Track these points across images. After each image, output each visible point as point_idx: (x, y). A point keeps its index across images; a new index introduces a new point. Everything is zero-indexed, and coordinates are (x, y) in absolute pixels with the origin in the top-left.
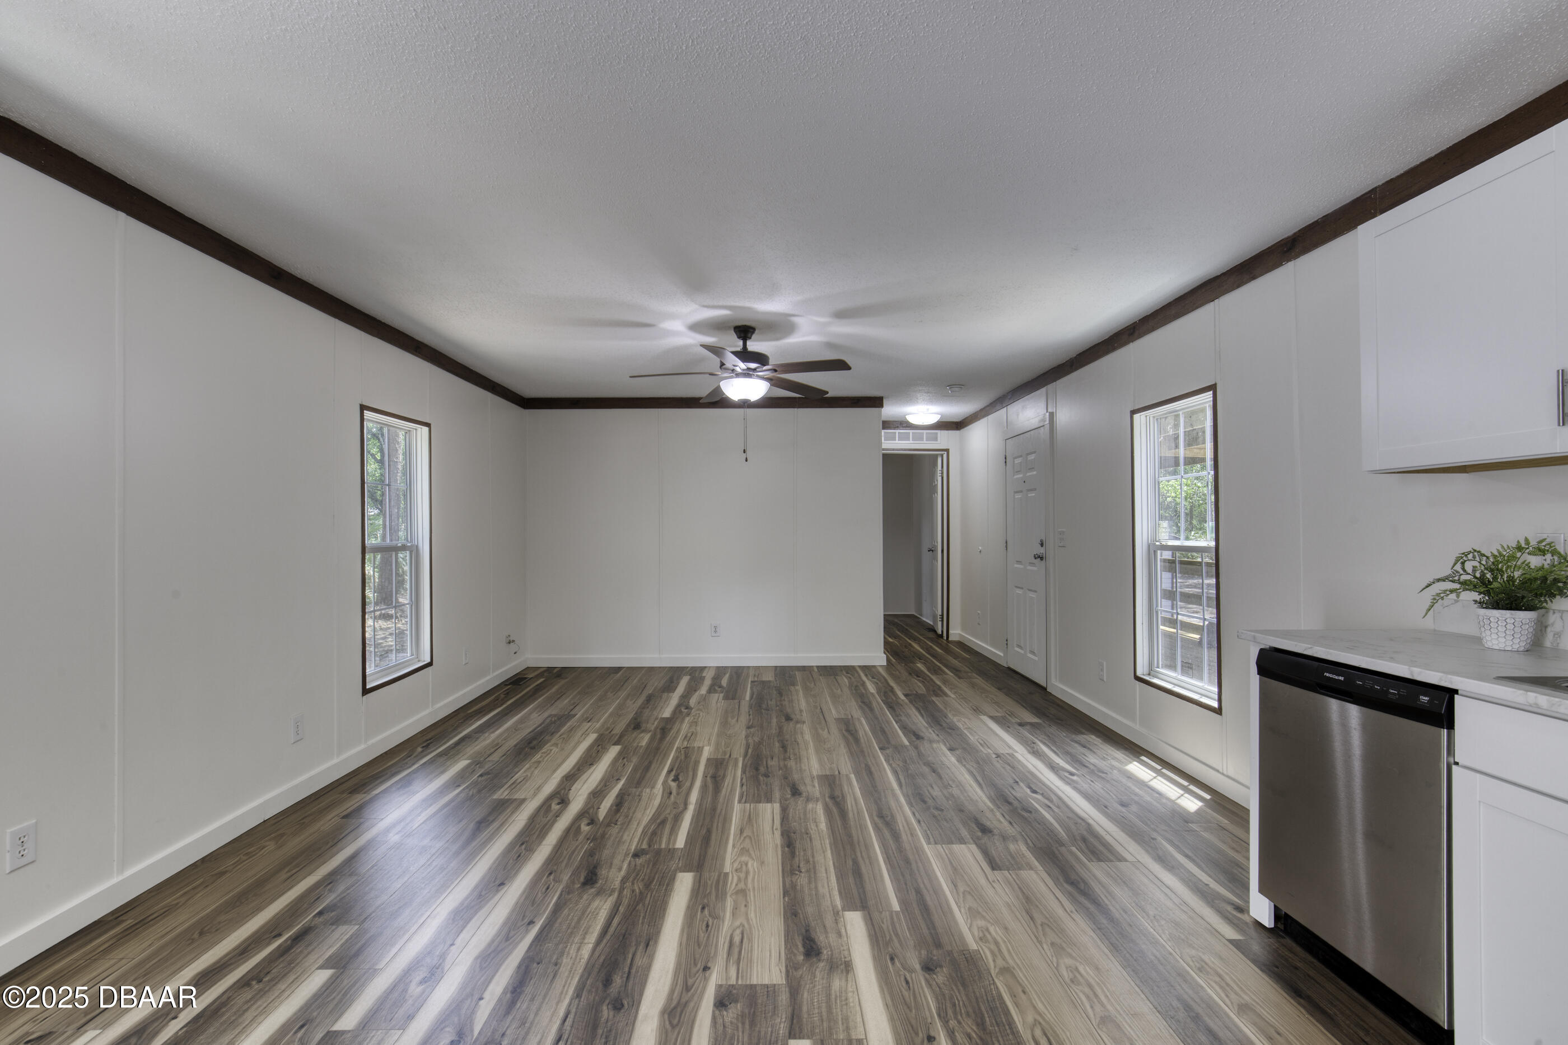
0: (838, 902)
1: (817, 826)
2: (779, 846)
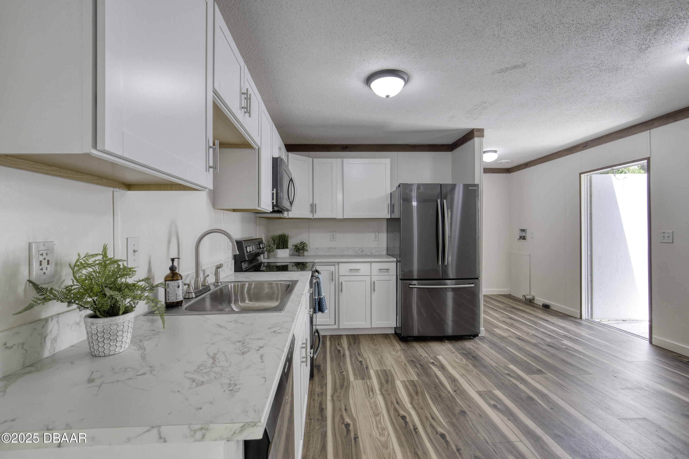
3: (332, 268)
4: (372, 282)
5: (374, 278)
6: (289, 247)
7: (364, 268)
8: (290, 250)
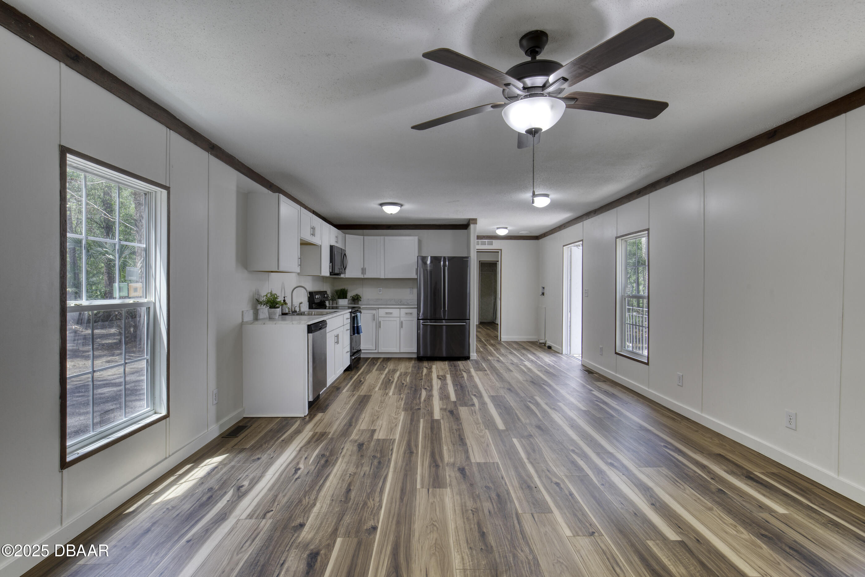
0: (442, 421)
1: (448, 448)
2: (466, 438)
3: (374, 312)
4: (401, 321)
5: (402, 319)
6: (348, 298)
7: (395, 312)
8: (349, 301)
